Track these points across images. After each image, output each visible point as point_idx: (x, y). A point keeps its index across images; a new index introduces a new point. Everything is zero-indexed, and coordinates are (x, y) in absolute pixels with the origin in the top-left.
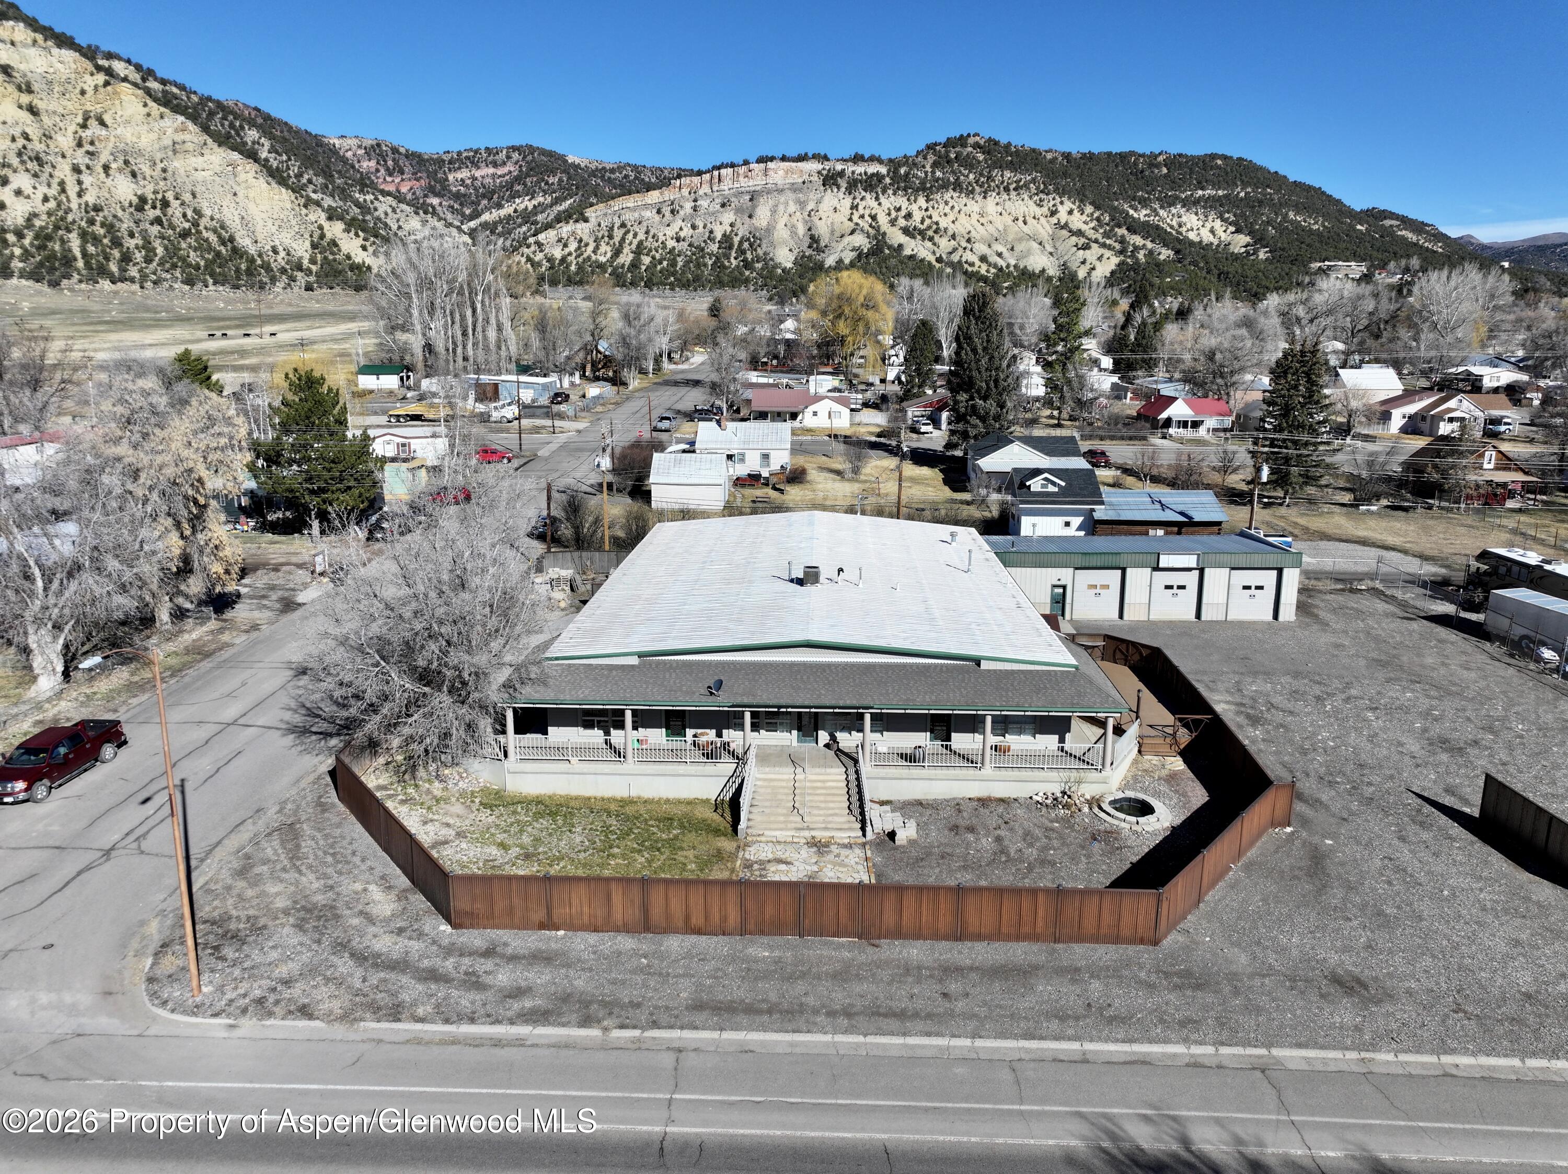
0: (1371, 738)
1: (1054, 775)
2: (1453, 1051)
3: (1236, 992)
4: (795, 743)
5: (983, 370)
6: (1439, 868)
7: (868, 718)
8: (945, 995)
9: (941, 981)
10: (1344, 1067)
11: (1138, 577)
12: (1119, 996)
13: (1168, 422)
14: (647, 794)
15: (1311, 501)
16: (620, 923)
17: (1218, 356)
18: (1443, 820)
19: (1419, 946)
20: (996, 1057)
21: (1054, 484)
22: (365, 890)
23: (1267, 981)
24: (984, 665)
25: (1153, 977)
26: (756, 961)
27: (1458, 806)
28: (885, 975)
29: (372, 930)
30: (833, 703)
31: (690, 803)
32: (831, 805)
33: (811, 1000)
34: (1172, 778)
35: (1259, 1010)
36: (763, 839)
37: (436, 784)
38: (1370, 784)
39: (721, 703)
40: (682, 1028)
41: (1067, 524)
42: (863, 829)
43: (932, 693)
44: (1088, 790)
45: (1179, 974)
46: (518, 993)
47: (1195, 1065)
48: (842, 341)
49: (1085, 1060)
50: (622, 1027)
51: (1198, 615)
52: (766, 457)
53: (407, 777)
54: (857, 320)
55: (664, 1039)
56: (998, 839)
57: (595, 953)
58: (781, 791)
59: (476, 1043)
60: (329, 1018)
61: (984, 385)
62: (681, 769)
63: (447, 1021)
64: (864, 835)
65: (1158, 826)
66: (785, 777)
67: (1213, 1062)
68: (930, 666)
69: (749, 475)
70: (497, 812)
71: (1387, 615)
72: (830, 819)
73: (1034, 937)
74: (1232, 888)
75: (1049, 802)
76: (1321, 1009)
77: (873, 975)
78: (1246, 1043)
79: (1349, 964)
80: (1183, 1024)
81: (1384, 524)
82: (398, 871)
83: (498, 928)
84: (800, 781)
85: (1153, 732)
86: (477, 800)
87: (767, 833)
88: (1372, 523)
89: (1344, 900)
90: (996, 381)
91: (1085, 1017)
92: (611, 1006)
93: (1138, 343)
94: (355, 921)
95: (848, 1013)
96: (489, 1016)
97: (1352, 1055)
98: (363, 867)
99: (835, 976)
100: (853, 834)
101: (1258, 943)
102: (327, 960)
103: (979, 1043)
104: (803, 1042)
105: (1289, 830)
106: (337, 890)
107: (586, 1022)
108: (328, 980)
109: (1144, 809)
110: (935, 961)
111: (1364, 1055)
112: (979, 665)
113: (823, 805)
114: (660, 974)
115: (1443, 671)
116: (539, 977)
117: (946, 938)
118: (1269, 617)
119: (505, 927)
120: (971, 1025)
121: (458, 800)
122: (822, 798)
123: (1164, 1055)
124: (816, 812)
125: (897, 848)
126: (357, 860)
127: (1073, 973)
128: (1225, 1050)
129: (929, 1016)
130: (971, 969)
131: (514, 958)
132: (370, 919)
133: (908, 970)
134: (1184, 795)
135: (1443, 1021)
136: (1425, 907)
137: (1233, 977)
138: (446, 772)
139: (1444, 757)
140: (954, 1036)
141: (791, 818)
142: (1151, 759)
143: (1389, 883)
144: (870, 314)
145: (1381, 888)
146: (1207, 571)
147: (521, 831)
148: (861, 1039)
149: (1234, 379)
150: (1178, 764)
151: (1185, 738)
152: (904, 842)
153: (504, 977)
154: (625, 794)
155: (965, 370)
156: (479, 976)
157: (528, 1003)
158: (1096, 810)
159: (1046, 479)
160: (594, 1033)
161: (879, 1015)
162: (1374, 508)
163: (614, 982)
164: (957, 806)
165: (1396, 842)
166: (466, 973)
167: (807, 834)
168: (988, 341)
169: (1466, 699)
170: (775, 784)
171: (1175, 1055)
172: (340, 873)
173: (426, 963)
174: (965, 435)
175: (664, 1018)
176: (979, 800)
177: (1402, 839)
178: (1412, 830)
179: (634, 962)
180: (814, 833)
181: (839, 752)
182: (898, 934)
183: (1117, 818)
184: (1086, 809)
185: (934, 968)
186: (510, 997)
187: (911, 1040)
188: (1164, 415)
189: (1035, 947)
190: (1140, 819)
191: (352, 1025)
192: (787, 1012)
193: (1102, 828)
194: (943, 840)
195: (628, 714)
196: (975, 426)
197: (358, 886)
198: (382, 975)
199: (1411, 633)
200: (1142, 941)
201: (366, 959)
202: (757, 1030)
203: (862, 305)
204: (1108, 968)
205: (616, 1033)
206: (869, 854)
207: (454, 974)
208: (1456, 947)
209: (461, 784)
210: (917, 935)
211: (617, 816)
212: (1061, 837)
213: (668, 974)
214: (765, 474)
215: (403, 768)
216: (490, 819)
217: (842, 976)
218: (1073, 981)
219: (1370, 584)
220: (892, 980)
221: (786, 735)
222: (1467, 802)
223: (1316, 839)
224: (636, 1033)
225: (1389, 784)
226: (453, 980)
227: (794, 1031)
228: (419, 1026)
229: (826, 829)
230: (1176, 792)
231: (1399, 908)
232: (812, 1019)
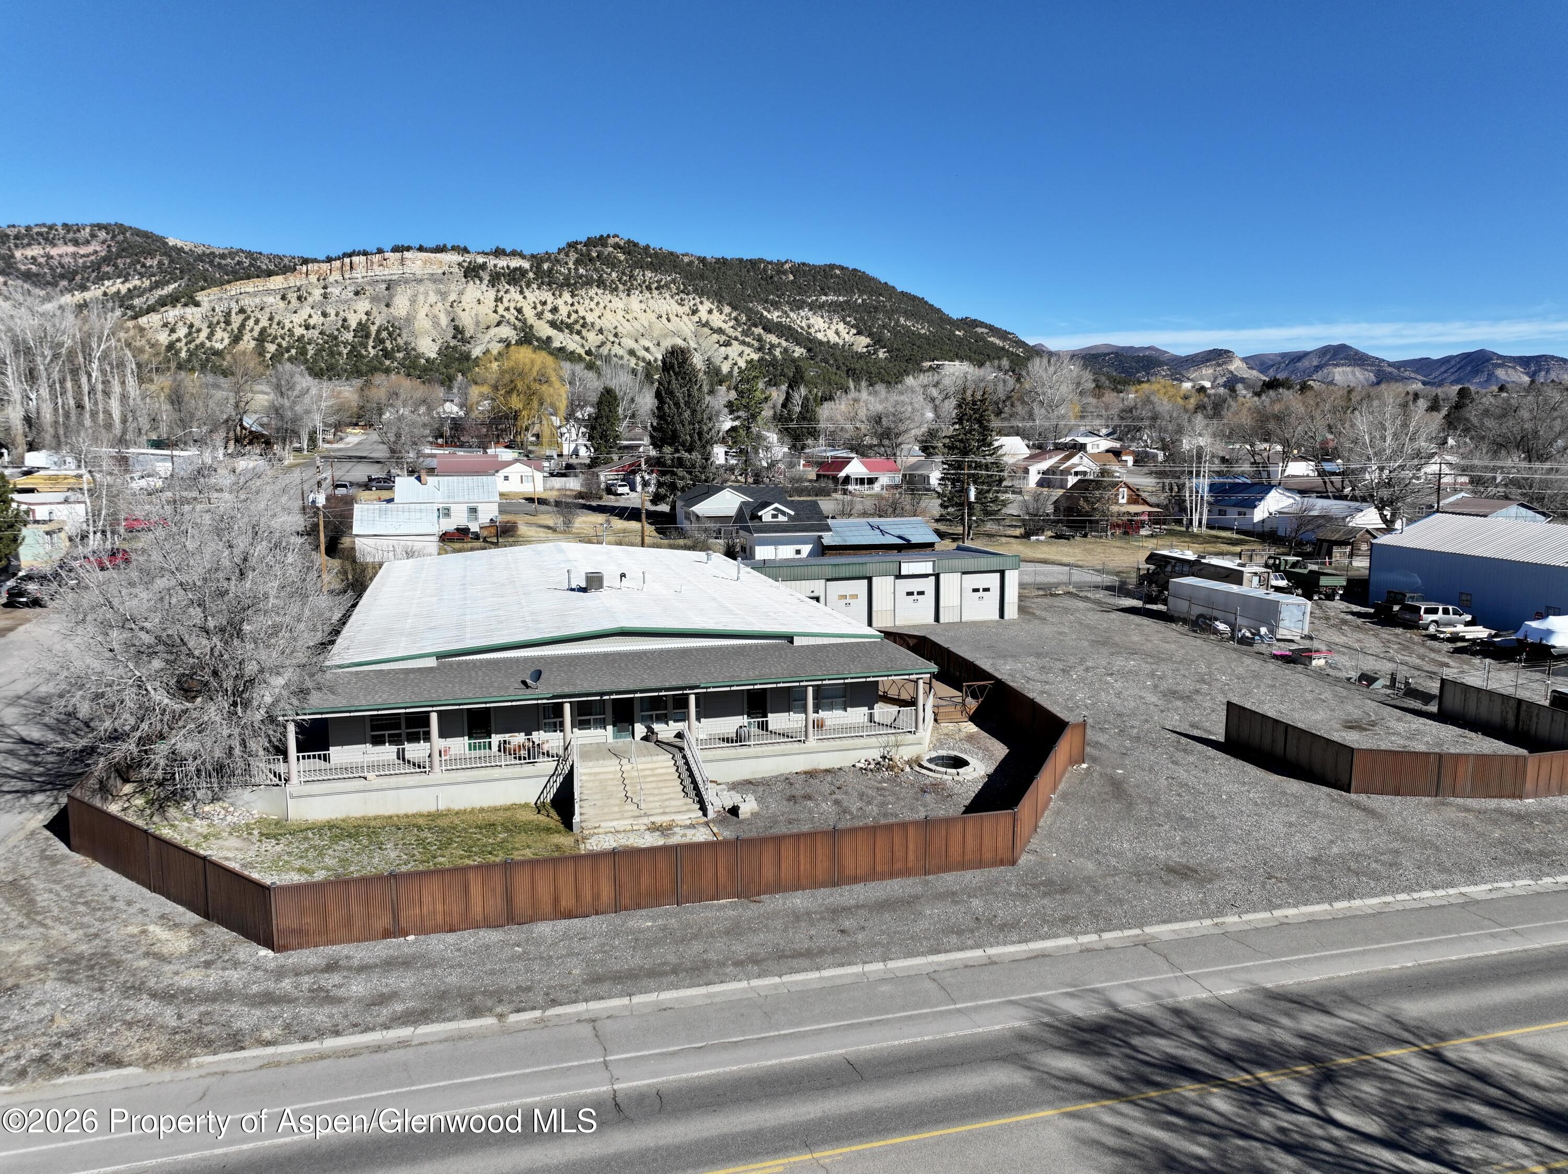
0: (1118, 695)
1: (873, 740)
2: (1279, 907)
3: (1097, 891)
4: (610, 740)
5: (686, 423)
6: (1212, 780)
7: (692, 699)
8: (843, 931)
9: (833, 920)
10: (1206, 932)
11: (882, 584)
12: (1000, 908)
13: (847, 479)
14: (457, 806)
15: (990, 536)
16: (479, 917)
17: (885, 422)
18: (1200, 747)
19: (1222, 837)
20: (912, 973)
21: (783, 513)
22: (144, 932)
23: (1117, 878)
24: (798, 641)
25: (1023, 889)
26: (641, 931)
27: (1205, 736)
28: (779, 923)
29: (167, 968)
30: (659, 685)
31: (507, 809)
32: (665, 791)
33: (712, 956)
34: (970, 738)
35: (1121, 901)
36: (600, 830)
37: (197, 821)
38: (1132, 727)
39: (541, 694)
40: (586, 1000)
41: (798, 552)
42: (703, 809)
43: (754, 669)
44: (905, 753)
45: (1042, 883)
46: (382, 999)
47: (1087, 950)
48: (516, 415)
49: (992, 962)
50: (518, 1011)
51: (937, 619)
52: (473, 511)
53: (155, 819)
54: (530, 394)
55: (569, 1014)
56: (837, 802)
57: (459, 950)
58: (609, 783)
59: (352, 1053)
60: (146, 1061)
61: (688, 437)
62: (496, 773)
63: (305, 1039)
64: (705, 815)
65: (976, 775)
66: (612, 769)
67: (1101, 946)
68: (745, 646)
69: (457, 529)
70: (283, 840)
71: (1088, 610)
72: (667, 803)
73: (906, 872)
74: (1058, 814)
75: (872, 766)
76: (1169, 893)
77: (766, 926)
78: (1121, 927)
79: (1176, 857)
80: (1065, 920)
81: (1054, 549)
82: (181, 909)
83: (333, 944)
84: (628, 771)
85: (944, 703)
86: (256, 832)
87: (603, 824)
88: (1045, 548)
89: (1151, 812)
90: (700, 434)
91: (978, 928)
92: (499, 995)
93: (802, 417)
94: (144, 963)
95: (754, 960)
96: (356, 1025)
97: (1207, 922)
98: (132, 910)
99: (727, 933)
100: (693, 815)
101: (1098, 852)
102: (119, 1005)
103: (891, 965)
104: (719, 992)
105: (1084, 766)
106: (104, 937)
107: (475, 1012)
108: (130, 1025)
109: (959, 763)
110: (820, 906)
111: (1216, 920)
112: (792, 642)
113: (656, 792)
114: (541, 958)
115: (1149, 645)
116: (403, 981)
117: (824, 885)
118: (996, 616)
119: (341, 942)
120: (879, 951)
121: (231, 834)
122: (654, 785)
123: (1058, 947)
124: (651, 799)
125: (742, 822)
126: (121, 905)
127: (951, 896)
128: (1106, 936)
129: (835, 951)
130: (858, 907)
131: (363, 968)
132: (161, 958)
133: (797, 917)
134: (987, 749)
135: (1264, 887)
136: (1213, 808)
137: (1088, 880)
138: (207, 809)
139: (1179, 703)
140: (865, 963)
141: (627, 808)
142: (947, 727)
143: (1180, 795)
144: (544, 387)
145: (1175, 800)
146: (942, 576)
147: (321, 855)
148: (777, 980)
149: (900, 440)
150: (972, 728)
151: (972, 704)
152: (748, 815)
153: (358, 987)
154: (433, 809)
155: (668, 424)
156: (327, 991)
157: (399, 1008)
158: (917, 768)
159: (776, 509)
160: (488, 1021)
161: (787, 957)
162: (1042, 538)
163: (492, 973)
164: (788, 780)
165: (1170, 765)
166: (310, 991)
167: (646, 820)
168: (689, 396)
169: (1175, 662)
170: (602, 777)
171: (1067, 946)
172: (103, 920)
173: (255, 988)
174: (673, 487)
175: (562, 995)
176: (805, 773)
177: (1175, 763)
178: (1179, 756)
179: (508, 952)
180: (652, 819)
181: (658, 743)
182: (778, 887)
183: (939, 772)
184: (908, 769)
185: (822, 912)
186: (374, 1005)
187: (826, 973)
188: (842, 474)
189: (910, 881)
190: (959, 770)
191: (181, 1063)
192: (693, 969)
193: (927, 782)
194: (784, 809)
195: (434, 718)
196: (682, 478)
197: (133, 930)
198: (202, 1008)
199: (1113, 621)
200: (1002, 863)
201: (173, 996)
202: (668, 989)
203: (535, 380)
204: (980, 888)
205: (513, 1018)
206: (715, 830)
207: (296, 994)
208: (1249, 833)
209: (229, 818)
210: (797, 886)
211: (429, 829)
212: (894, 794)
213: (551, 957)
214: (474, 527)
215: (148, 812)
216: (278, 848)
217: (734, 930)
218: (955, 903)
219: (1066, 589)
220: (787, 927)
221: (600, 731)
222: (1210, 733)
223: (1109, 771)
224: (537, 1014)
225: (1147, 726)
226: (297, 999)
227: (707, 984)
228: (270, 1050)
229: (664, 813)
230: (980, 748)
231: (1194, 812)
232: (720, 971)
